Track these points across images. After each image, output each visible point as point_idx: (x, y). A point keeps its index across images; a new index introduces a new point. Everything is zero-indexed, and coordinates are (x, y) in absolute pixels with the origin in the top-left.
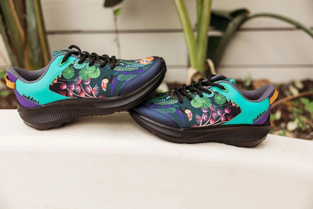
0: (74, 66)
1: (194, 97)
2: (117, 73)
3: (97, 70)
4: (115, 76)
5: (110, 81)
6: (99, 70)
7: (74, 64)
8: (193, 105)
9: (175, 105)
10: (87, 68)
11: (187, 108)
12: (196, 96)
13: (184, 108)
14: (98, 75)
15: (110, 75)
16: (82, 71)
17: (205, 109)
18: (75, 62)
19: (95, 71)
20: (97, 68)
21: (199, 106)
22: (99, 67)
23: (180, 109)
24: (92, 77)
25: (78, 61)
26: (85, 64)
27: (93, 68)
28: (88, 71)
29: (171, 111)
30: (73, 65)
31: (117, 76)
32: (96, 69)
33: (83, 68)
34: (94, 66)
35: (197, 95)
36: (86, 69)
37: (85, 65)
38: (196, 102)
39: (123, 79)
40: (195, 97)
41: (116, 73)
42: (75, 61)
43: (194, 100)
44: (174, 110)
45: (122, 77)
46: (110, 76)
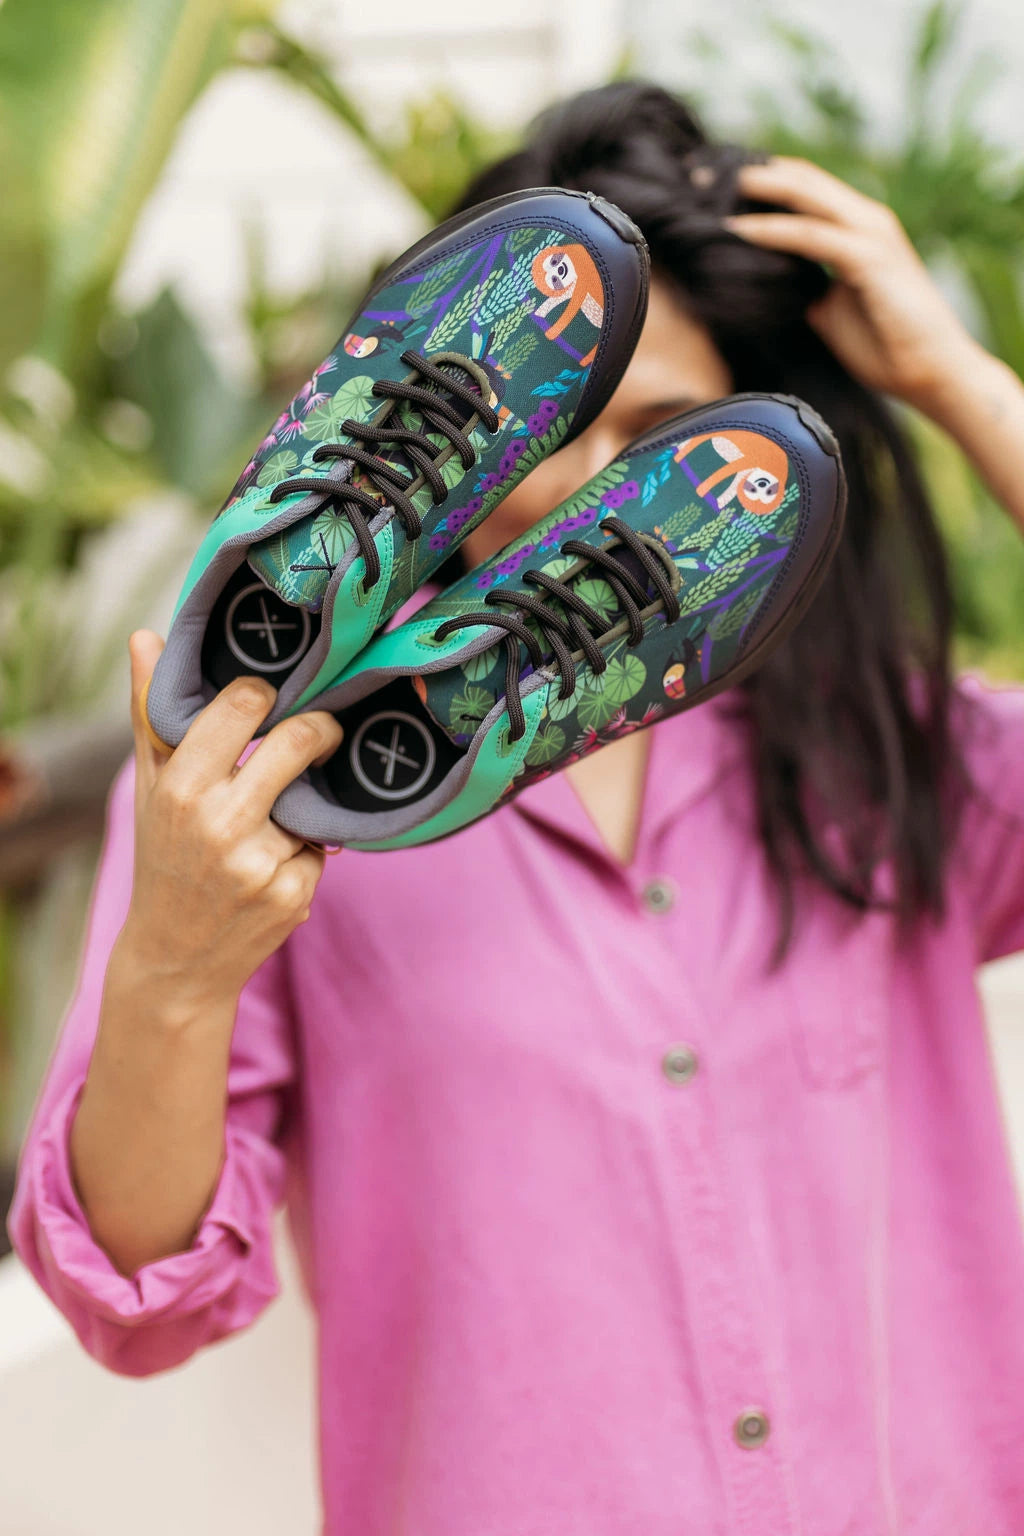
0: (553, 718)
1: (374, 405)
2: (698, 620)
3: (627, 668)
4: (697, 638)
5: (689, 661)
6: (636, 659)
7: (551, 714)
8: (360, 379)
9: (423, 328)
10: (593, 687)
11: (378, 351)
12: (367, 413)
13: (384, 346)
14: (642, 676)
15: (680, 642)
16: (585, 707)
17: (316, 404)
18: (550, 707)
19: (625, 674)
20: (624, 659)
21: (339, 395)
22: (629, 652)
23: (395, 331)
24: (626, 696)
25: (554, 695)
26: (580, 682)
27: (613, 668)
28: (603, 692)
29: (421, 294)
30: (548, 717)
31: (704, 632)
32: (624, 665)
33: (584, 698)
34: (609, 662)
35: (367, 419)
36: (594, 693)
37: (583, 686)
38: (359, 396)
39: (731, 626)
40: (369, 407)
41: (695, 626)
42: (547, 705)
43: (366, 398)
44: (415, 310)
45: (724, 624)
46: (682, 649)
